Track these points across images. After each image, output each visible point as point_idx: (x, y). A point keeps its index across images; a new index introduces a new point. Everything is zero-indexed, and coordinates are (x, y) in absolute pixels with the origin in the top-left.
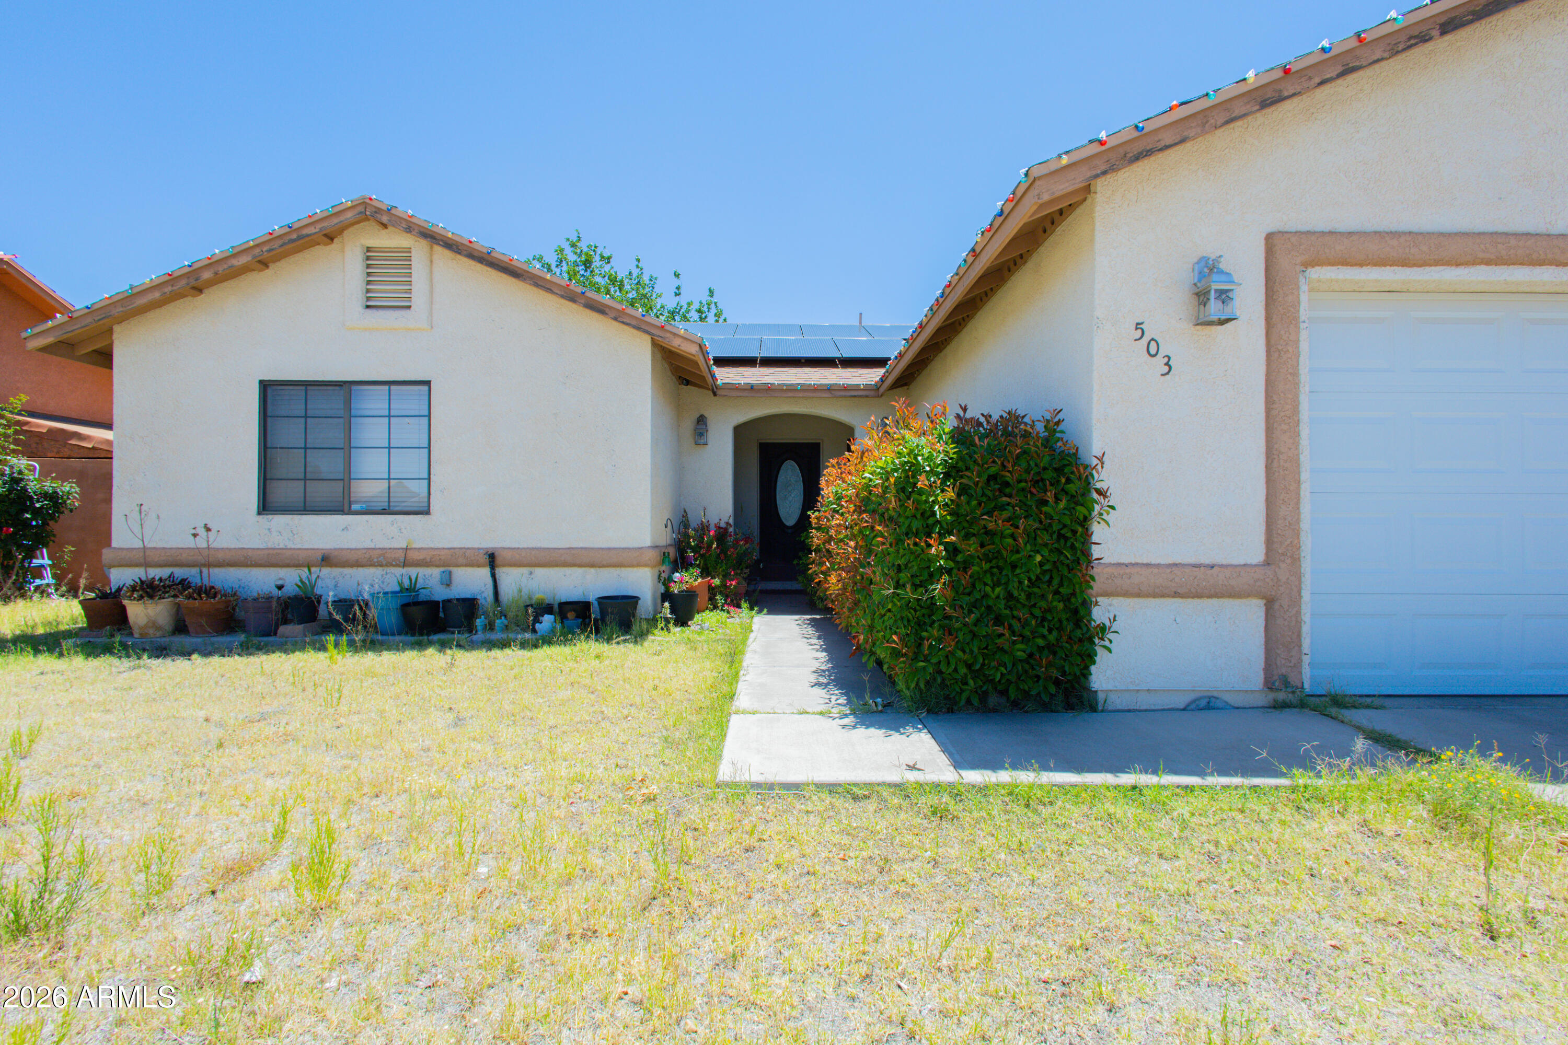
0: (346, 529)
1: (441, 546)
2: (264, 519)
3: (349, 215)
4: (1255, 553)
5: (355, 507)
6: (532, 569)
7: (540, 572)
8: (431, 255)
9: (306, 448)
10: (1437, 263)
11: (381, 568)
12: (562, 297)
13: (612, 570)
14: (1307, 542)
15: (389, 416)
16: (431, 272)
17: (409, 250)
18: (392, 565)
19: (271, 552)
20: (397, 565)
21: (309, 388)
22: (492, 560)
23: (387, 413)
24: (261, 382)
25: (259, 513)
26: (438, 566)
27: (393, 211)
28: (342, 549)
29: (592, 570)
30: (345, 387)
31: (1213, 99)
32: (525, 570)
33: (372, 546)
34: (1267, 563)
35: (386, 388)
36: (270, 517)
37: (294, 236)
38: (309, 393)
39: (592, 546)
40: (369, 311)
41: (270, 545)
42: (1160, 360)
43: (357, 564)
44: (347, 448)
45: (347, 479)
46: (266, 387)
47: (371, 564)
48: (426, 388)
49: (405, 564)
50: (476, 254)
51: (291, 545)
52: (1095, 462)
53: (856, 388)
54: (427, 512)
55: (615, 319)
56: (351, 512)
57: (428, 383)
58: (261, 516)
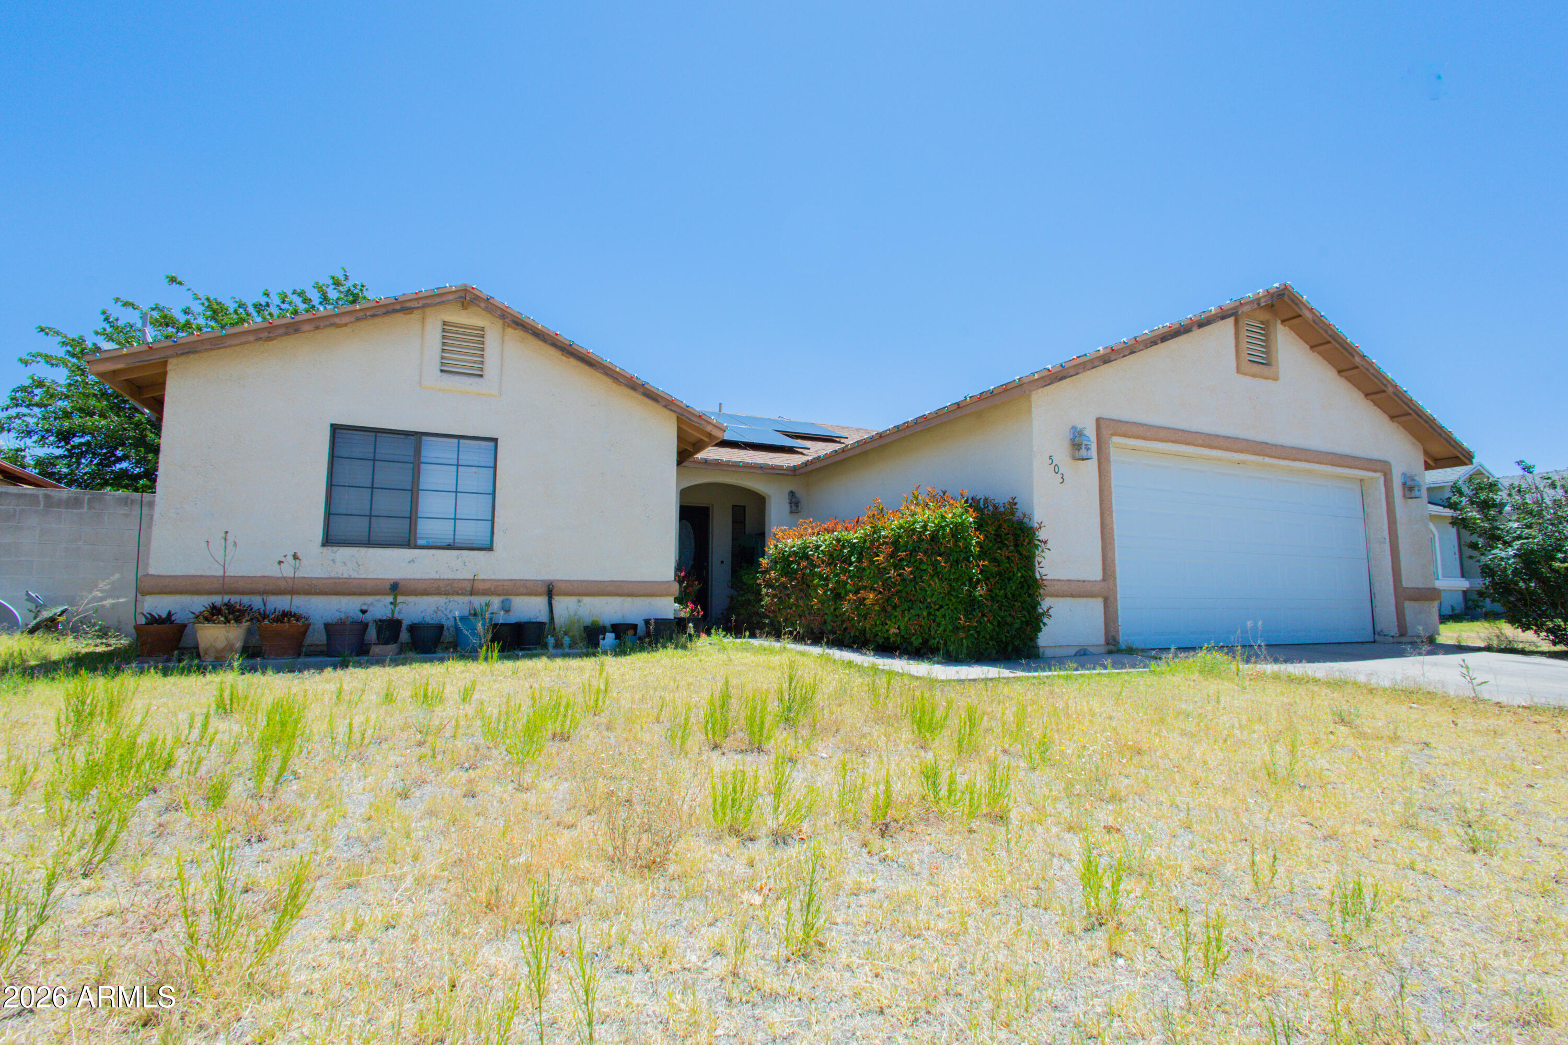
0: (412, 561)
1: (501, 578)
2: (328, 551)
3: (451, 297)
4: (1098, 576)
5: (420, 542)
6: (580, 598)
7: (587, 600)
8: (503, 336)
9: (373, 488)
10: (1156, 440)
11: (444, 597)
12: (627, 386)
13: (644, 599)
14: (1118, 569)
15: (458, 465)
16: (502, 350)
17: (483, 329)
18: (458, 594)
19: (337, 581)
20: (463, 594)
21: (379, 434)
22: (550, 591)
23: (455, 462)
24: (332, 425)
25: (323, 545)
26: (499, 595)
27: (491, 301)
28: (410, 580)
29: (629, 599)
30: (416, 437)
31: (1088, 357)
32: (574, 599)
33: (437, 577)
34: (1104, 580)
35: (456, 441)
36: (335, 549)
37: (398, 307)
38: (378, 439)
39: (629, 579)
40: (445, 376)
41: (333, 575)
42: (1059, 476)
43: (425, 593)
44: (414, 491)
45: (412, 518)
46: (335, 429)
47: (438, 592)
48: (492, 444)
49: (472, 593)
50: (559, 344)
51: (355, 575)
52: (1036, 525)
53: (780, 468)
54: (490, 548)
55: (665, 406)
56: (417, 547)
57: (495, 440)
58: (326, 548)
